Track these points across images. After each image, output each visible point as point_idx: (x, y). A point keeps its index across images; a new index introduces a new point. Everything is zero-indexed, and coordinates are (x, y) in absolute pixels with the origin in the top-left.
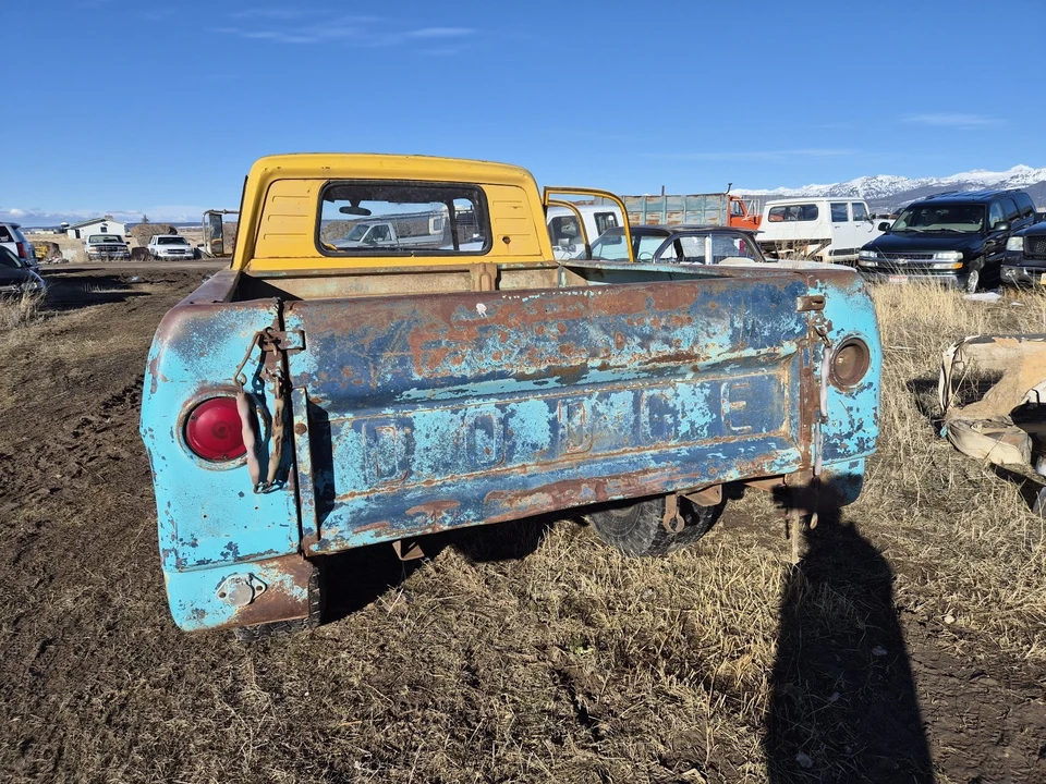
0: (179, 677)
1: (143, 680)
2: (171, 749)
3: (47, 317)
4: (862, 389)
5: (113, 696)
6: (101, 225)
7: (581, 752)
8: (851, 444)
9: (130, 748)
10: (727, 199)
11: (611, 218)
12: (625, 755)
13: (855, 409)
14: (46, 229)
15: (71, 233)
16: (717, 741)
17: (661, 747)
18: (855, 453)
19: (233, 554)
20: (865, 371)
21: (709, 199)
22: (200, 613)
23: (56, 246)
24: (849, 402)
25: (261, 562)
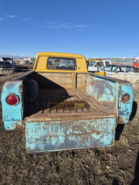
0: (14, 135)
1: (8, 135)
2: (9, 147)
3: (14, 73)
4: (128, 103)
5: (3, 137)
6: (27, 58)
7: (70, 159)
8: (125, 113)
9: (3, 145)
10: (134, 59)
11: (108, 63)
12: (77, 161)
13: (127, 107)
14: (19, 58)
15: (22, 59)
16: (93, 161)
17: (83, 161)
18: (126, 114)
19: (13, 119)
20: (129, 100)
21: (130, 59)
22: (9, 128)
23: (19, 61)
24: (126, 105)
25: (18, 121)
